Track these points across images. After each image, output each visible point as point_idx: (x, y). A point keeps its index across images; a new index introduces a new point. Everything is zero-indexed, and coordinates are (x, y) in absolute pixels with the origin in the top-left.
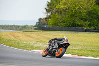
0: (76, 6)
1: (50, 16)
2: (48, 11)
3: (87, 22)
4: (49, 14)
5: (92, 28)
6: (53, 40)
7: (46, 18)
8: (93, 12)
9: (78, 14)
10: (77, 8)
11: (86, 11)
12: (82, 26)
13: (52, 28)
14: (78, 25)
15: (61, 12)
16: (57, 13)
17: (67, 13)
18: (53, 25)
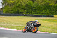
0: (19, 1)
1: (4, 7)
2: (3, 4)
3: (26, 10)
4: (3, 6)
5: (28, 14)
6: (30, 22)
7: (2, 8)
8: (29, 5)
9: (20, 6)
10: (19, 2)
11: (25, 4)
12: (23, 13)
13: (5, 14)
14: (20, 12)
15: (10, 5)
16: (8, 5)
17: (14, 5)
18: (6, 12)
